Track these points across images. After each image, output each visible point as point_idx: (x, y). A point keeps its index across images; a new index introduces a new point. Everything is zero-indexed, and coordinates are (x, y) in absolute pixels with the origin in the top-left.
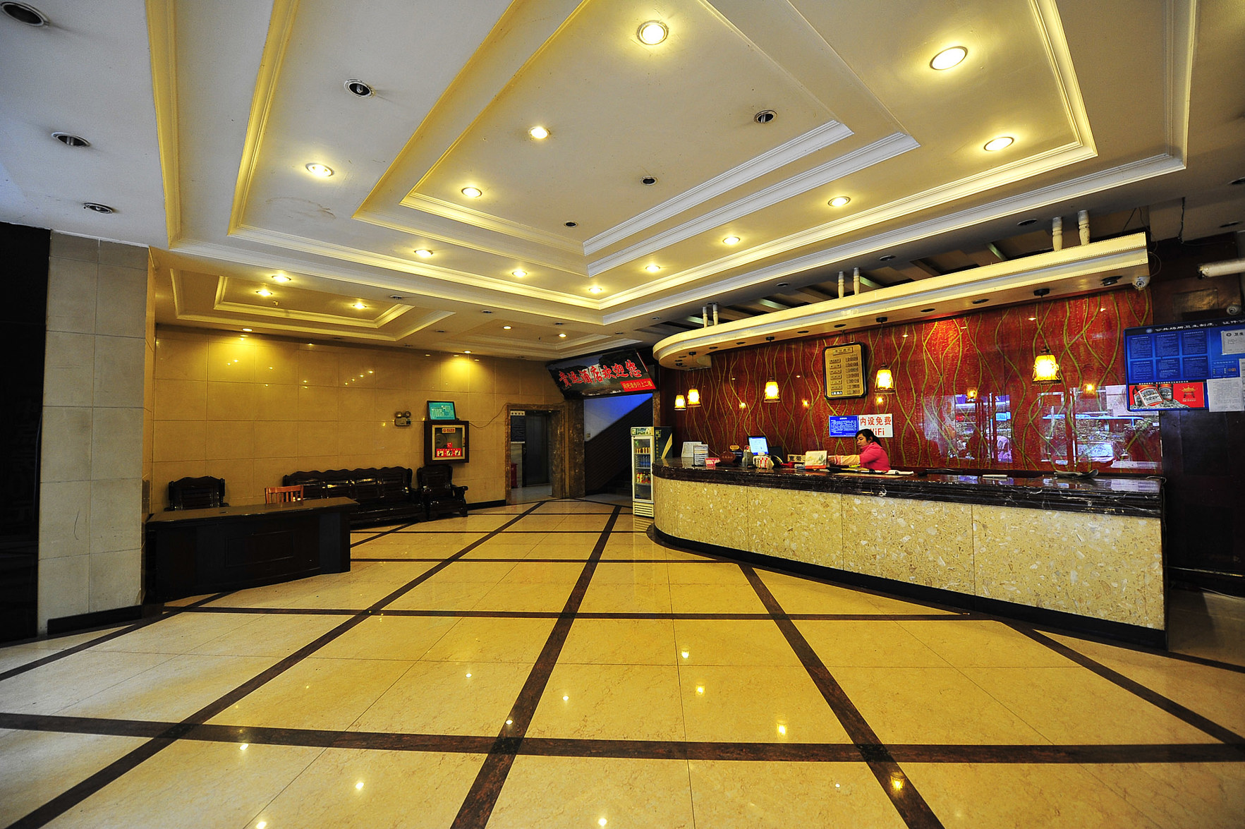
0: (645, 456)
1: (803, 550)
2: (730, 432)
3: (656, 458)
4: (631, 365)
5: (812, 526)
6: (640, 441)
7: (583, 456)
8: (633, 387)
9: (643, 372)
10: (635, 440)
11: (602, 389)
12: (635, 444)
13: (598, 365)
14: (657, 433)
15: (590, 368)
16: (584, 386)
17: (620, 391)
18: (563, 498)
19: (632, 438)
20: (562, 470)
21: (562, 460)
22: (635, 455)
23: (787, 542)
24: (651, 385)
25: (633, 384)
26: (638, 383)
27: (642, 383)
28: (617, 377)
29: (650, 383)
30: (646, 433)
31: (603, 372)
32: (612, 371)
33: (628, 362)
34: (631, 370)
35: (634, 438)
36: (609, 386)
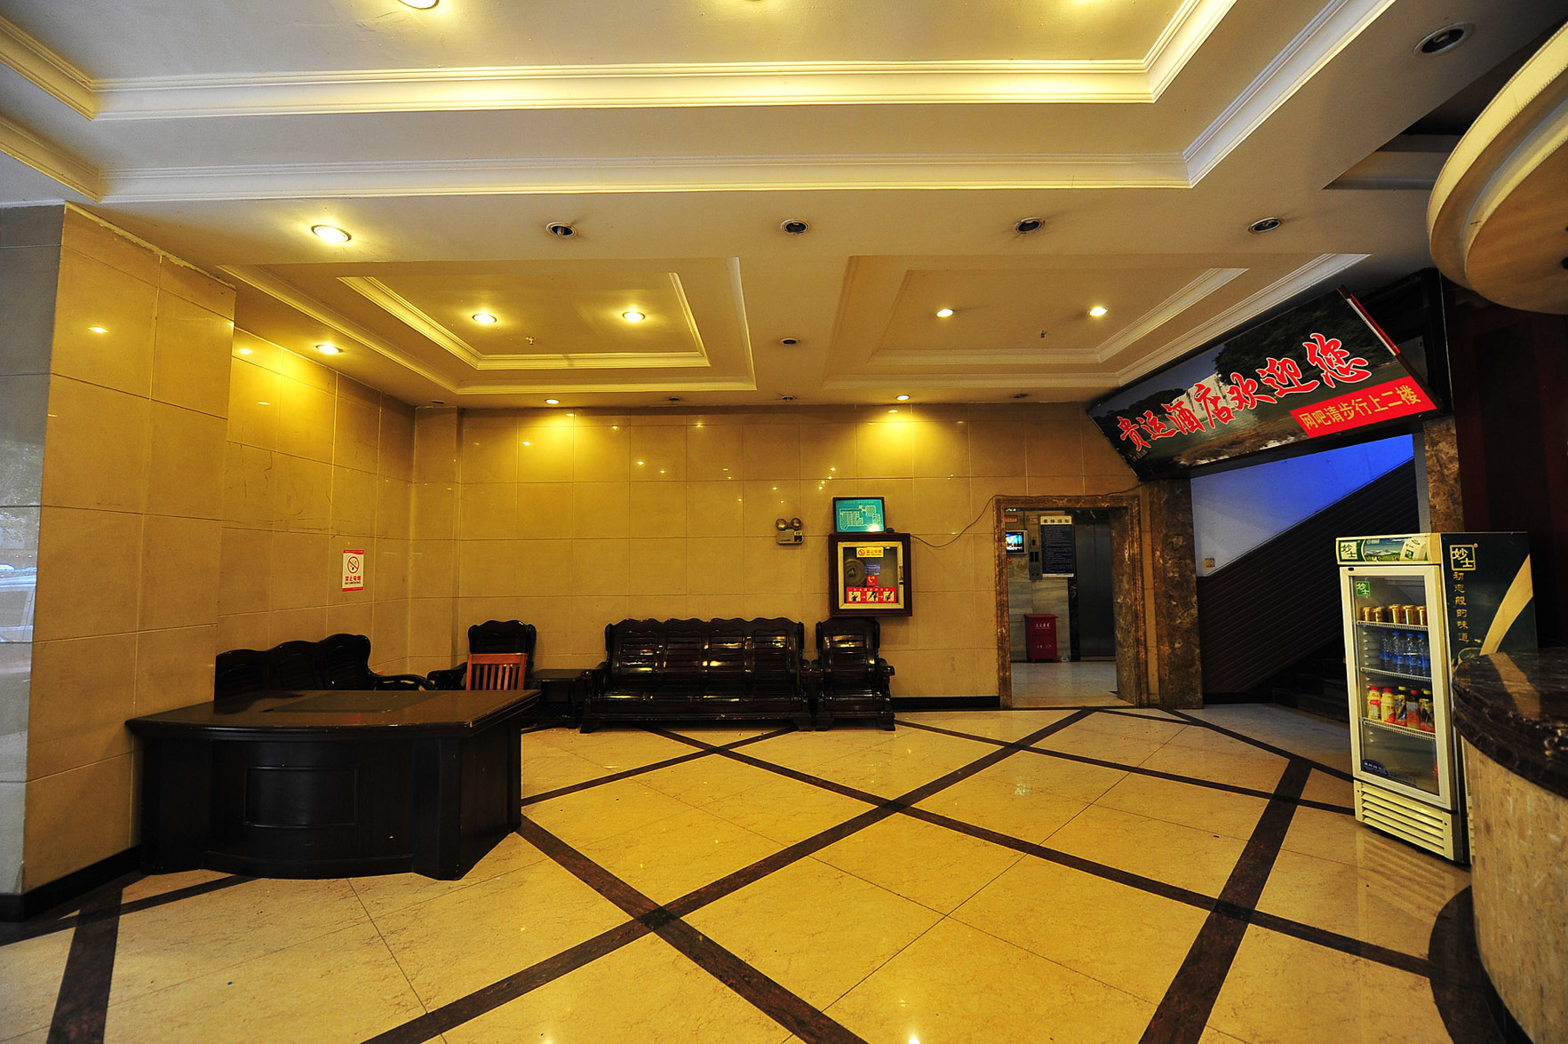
0: (1403, 633)
3: (1456, 645)
4: (1325, 350)
6: (1377, 583)
7: (1195, 612)
8: (1337, 418)
9: (1377, 357)
10: (1354, 578)
11: (1233, 443)
12: (1355, 594)
13: (1214, 377)
15: (1193, 390)
16: (1183, 441)
17: (1292, 439)
18: (1141, 706)
19: (1344, 574)
20: (1137, 640)
21: (1137, 617)
22: (1358, 628)
24: (1414, 400)
25: (1338, 409)
26: (1359, 404)
27: (1375, 401)
28: (1278, 399)
29: (1409, 395)
30: (1402, 556)
31: (1231, 392)
32: (1259, 383)
33: (1314, 341)
34: (1326, 364)
35: (1352, 573)
36: (1255, 430)
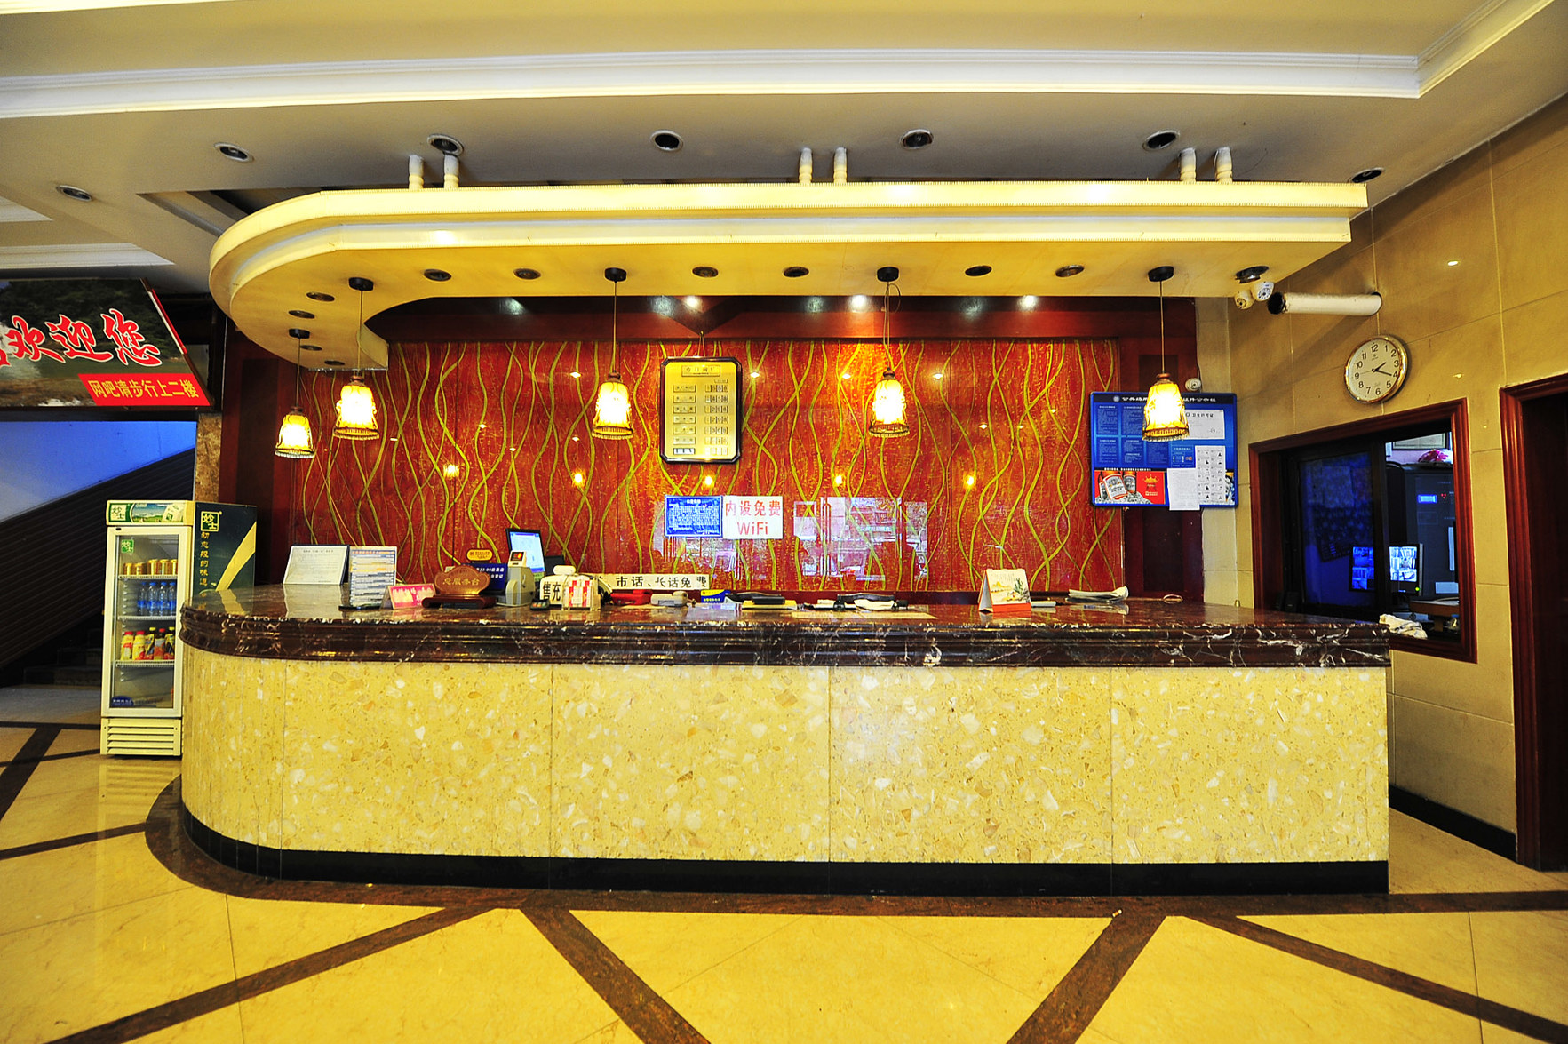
0: (158, 583)
1: (722, 826)
2: (429, 524)
3: (197, 587)
4: (123, 328)
5: (748, 758)
6: (142, 543)
8: (126, 392)
9: (169, 351)
10: (121, 537)
11: (8, 392)
12: (120, 553)
14: (207, 517)
17: (77, 403)
19: (112, 534)
22: (119, 581)
23: (674, 812)
24: (194, 394)
25: (128, 385)
26: (148, 386)
27: (162, 386)
28: (66, 359)
29: (190, 389)
30: (164, 518)
31: (10, 335)
32: (48, 336)
33: (113, 316)
34: (122, 341)
35: (119, 533)
36: (34, 383)
